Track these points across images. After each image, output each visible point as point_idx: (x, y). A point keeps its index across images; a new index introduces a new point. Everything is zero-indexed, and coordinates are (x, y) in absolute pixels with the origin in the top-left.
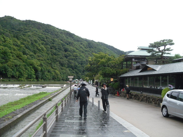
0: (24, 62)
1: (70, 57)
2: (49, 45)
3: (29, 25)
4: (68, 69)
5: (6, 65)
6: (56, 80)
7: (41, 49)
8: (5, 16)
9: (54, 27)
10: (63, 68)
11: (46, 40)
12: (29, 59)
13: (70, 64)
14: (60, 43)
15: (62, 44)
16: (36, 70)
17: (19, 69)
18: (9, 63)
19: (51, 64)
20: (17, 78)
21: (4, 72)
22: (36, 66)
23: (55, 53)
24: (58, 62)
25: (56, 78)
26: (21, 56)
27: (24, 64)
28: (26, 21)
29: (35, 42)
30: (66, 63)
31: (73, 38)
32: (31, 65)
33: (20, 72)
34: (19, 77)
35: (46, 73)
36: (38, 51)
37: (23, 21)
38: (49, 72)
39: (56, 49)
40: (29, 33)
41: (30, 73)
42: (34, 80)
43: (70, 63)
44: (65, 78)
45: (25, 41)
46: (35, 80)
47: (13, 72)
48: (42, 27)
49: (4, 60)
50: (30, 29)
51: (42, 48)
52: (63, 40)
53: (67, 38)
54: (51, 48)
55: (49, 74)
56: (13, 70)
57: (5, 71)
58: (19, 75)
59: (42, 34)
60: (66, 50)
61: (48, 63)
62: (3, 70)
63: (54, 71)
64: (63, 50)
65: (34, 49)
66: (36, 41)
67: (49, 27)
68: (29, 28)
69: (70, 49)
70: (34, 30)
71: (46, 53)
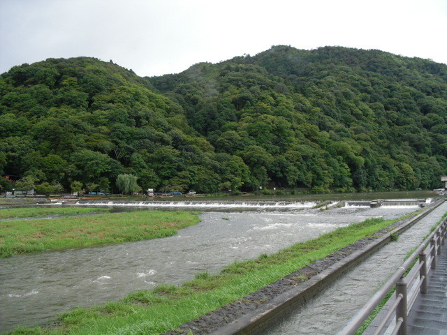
0: (322, 147)
1: (439, 126)
2: (381, 100)
3: (327, 58)
4: (434, 158)
5: (282, 158)
6: (404, 187)
7: (360, 112)
9: (388, 55)
10: (420, 155)
11: (371, 88)
12: (335, 140)
13: (440, 145)
14: (408, 93)
15: (413, 95)
16: (353, 166)
17: (312, 165)
18: (289, 152)
19: (388, 148)
20: (309, 185)
21: (281, 175)
22: (353, 155)
23: (398, 119)
24: (407, 143)
25: (403, 184)
26: (316, 135)
27: (323, 152)
28: (320, 49)
29: (346, 97)
30: (429, 143)
31: (442, 74)
32: (340, 153)
33: (315, 172)
34: (313, 184)
35: (378, 171)
36: (353, 118)
37: (313, 51)
38: (385, 168)
39: (398, 110)
40: (329, 79)
41: (339, 174)
42: (348, 189)
43: (440, 141)
44: (427, 182)
45: (322, 97)
46: (353, 189)
47: (299, 173)
48: (360, 59)
49: (278, 147)
50: (329, 69)
51: (363, 110)
52: (416, 85)
53: (427, 77)
54: (387, 109)
55: (385, 173)
56: (299, 168)
57: (282, 172)
58: (313, 179)
59: (361, 75)
60: (425, 110)
61: (381, 146)
62: (278, 169)
63: (398, 165)
64: (418, 109)
65: (345, 115)
66: (346, 95)
67: (375, 56)
68: (329, 66)
69: (435, 107)
70: (341, 69)
71: (375, 121)
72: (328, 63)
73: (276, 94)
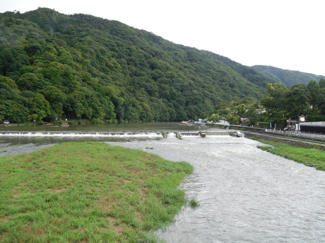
0: (95, 89)
1: (162, 79)
2: (124, 57)
3: (84, 23)
4: (161, 100)
5: (71, 96)
6: (145, 120)
7: (113, 65)
8: (39, 8)
9: (125, 26)
10: (152, 98)
11: (117, 49)
12: (103, 84)
13: (163, 92)
14: (141, 54)
15: (145, 56)
16: (116, 103)
17: (91, 102)
18: (76, 92)
19: (133, 92)
20: (90, 118)
21: (71, 110)
22: (115, 96)
23: (136, 72)
24: (143, 89)
25: (144, 117)
26: (90, 80)
27: (97, 93)
28: (76, 15)
29: (102, 53)
30: (157, 90)
31: (160, 44)
32: (107, 94)
33: (94, 108)
34: (93, 117)
35: (130, 108)
36: (108, 69)
37: (71, 16)
38: (134, 106)
39: (135, 65)
40: (89, 38)
41: (109, 110)
42: (113, 120)
43: (164, 89)
44: (158, 116)
45: (86, 52)
46: (116, 121)
47: (84, 108)
48: (105, 26)
49: (67, 88)
50: (86, 31)
51: (114, 63)
52: (145, 49)
53: (151, 44)
54: (128, 64)
55: (135, 109)
56: (84, 104)
57: (72, 107)
58: (93, 113)
59: (109, 38)
60: (153, 67)
61: (129, 90)
62: (69, 105)
63: (141, 104)
64: (148, 65)
65: (102, 66)
66: (103, 52)
67: (116, 26)
68: (85, 29)
69: (159, 65)
70: (96, 32)
71: (122, 72)
72: (84, 26)
73: (58, 47)
